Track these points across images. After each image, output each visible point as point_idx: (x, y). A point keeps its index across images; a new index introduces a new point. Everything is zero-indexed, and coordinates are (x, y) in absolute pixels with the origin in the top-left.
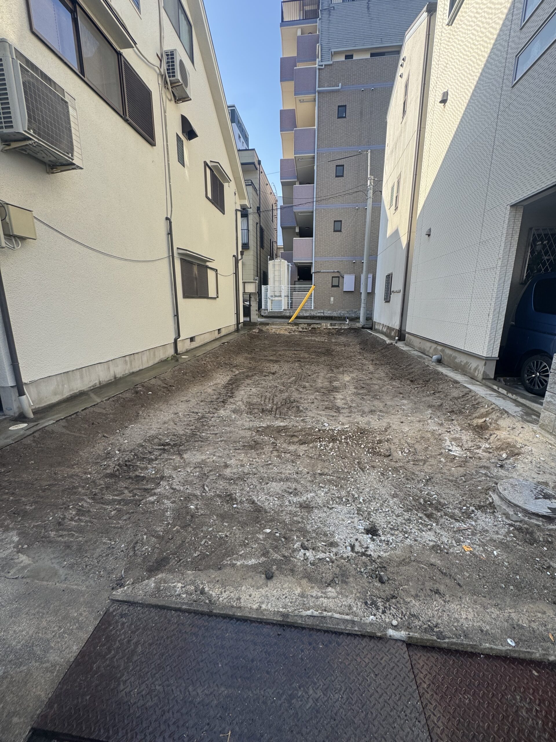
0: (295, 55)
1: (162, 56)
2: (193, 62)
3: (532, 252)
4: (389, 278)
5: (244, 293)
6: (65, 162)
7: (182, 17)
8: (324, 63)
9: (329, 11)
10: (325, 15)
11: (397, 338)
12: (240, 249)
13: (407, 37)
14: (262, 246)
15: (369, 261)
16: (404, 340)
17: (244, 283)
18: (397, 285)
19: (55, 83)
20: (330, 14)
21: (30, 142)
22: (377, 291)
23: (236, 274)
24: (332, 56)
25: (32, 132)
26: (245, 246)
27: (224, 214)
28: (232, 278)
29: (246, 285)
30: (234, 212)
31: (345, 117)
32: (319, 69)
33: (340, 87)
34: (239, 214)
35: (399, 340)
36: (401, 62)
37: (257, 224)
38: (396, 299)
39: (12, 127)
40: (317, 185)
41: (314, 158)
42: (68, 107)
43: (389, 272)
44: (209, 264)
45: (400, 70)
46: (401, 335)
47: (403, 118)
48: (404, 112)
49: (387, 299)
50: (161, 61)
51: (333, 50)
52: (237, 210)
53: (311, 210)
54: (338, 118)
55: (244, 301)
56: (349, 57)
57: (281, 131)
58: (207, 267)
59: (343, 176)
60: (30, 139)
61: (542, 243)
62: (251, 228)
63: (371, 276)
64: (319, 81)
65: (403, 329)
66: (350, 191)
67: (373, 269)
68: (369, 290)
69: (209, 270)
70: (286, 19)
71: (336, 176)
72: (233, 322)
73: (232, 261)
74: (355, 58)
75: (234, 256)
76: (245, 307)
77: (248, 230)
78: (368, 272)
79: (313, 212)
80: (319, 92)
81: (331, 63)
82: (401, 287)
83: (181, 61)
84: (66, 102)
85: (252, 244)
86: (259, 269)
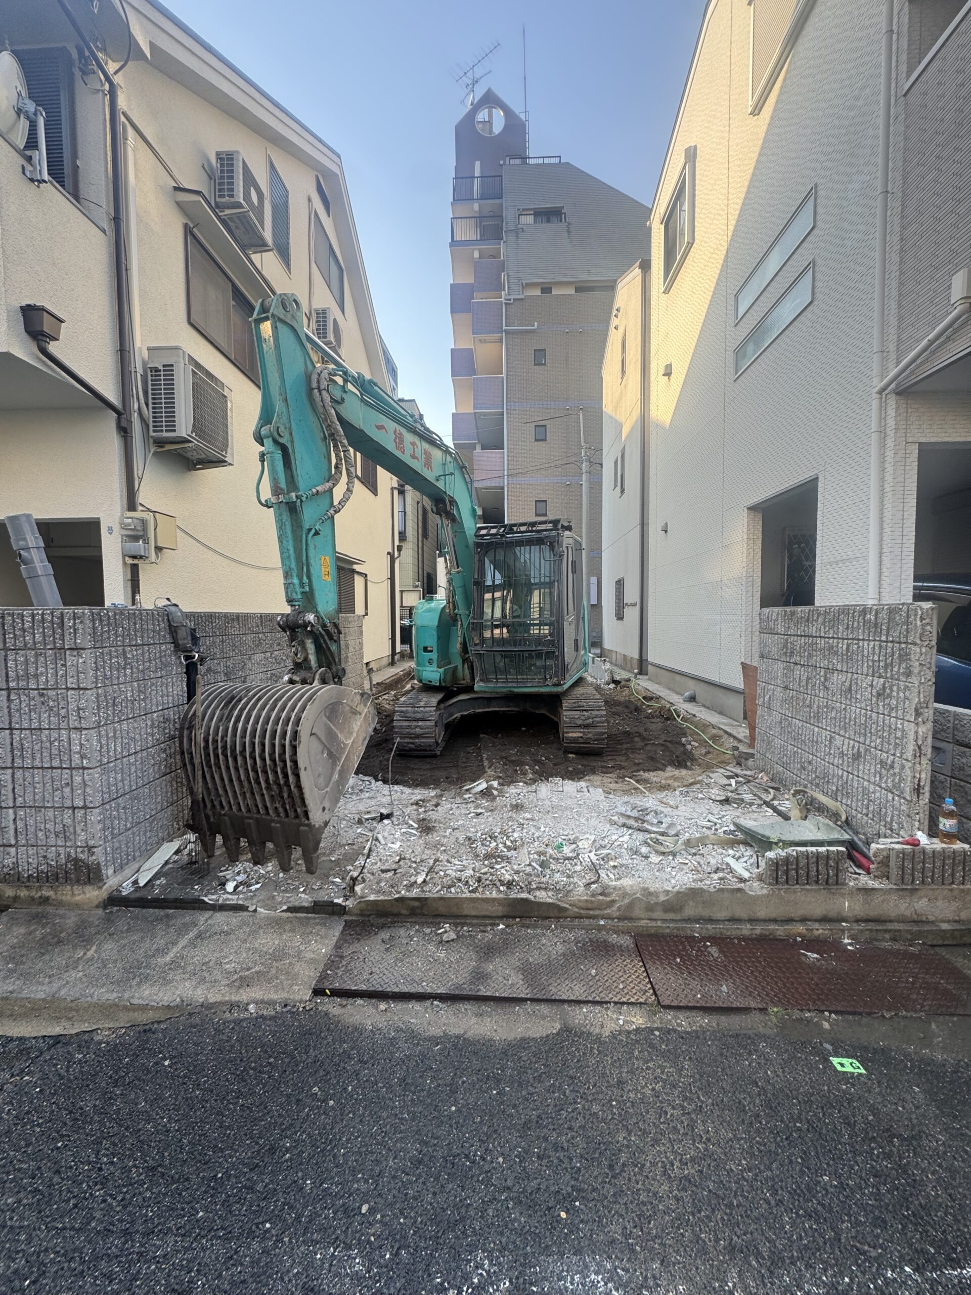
0: (472, 281)
1: (310, 313)
2: (343, 312)
3: (790, 557)
4: (620, 584)
5: (402, 606)
6: (214, 459)
7: (332, 263)
8: (512, 297)
9: (517, 233)
10: (512, 238)
11: (636, 671)
12: (397, 543)
13: (620, 286)
14: (425, 535)
15: (590, 559)
16: (647, 674)
17: (402, 592)
18: (631, 594)
19: (216, 379)
20: (517, 237)
21: (190, 445)
22: (604, 603)
23: (392, 579)
24: (523, 287)
25: (194, 435)
26: (403, 536)
27: (376, 495)
28: (386, 585)
29: (404, 594)
30: (390, 491)
31: (545, 364)
32: (506, 304)
33: (536, 327)
34: (396, 492)
35: (641, 673)
36: (614, 312)
37: (418, 503)
38: (632, 614)
39: (174, 431)
40: (508, 451)
41: (502, 414)
42: (226, 401)
43: (620, 577)
44: (356, 567)
45: (614, 322)
46: (642, 666)
47: (622, 378)
48: (623, 372)
49: (620, 617)
50: (309, 320)
51: (524, 282)
52: (392, 489)
53: (501, 485)
54: (535, 364)
55: (401, 619)
56: (546, 290)
57: (452, 376)
58: (354, 571)
59: (545, 440)
60: (190, 442)
61: (799, 547)
62: (409, 509)
63: (594, 580)
64: (506, 318)
65: (644, 657)
66: (557, 463)
67: (596, 570)
68: (594, 601)
69: (356, 577)
70: (457, 238)
71: (536, 440)
72: (387, 651)
73: (386, 560)
74: (555, 292)
75: (389, 553)
76: (403, 628)
77: (405, 513)
78: (590, 574)
79: (503, 488)
80: (507, 332)
81: (522, 297)
82: (637, 600)
83: (335, 320)
84: (226, 397)
85: (411, 533)
86: (420, 570)
